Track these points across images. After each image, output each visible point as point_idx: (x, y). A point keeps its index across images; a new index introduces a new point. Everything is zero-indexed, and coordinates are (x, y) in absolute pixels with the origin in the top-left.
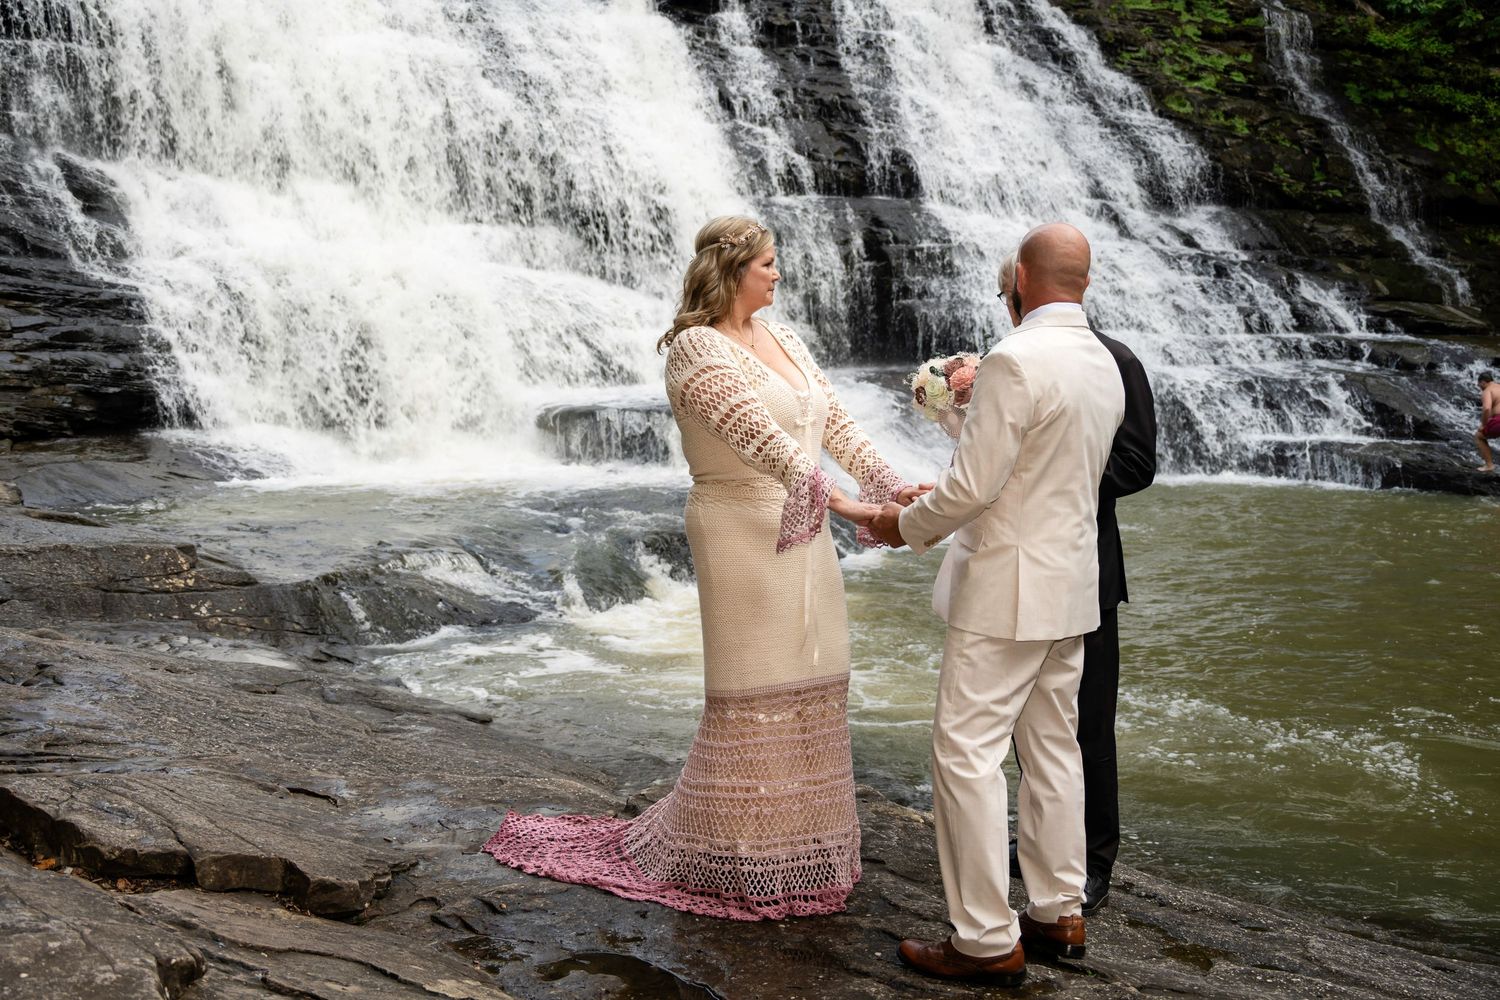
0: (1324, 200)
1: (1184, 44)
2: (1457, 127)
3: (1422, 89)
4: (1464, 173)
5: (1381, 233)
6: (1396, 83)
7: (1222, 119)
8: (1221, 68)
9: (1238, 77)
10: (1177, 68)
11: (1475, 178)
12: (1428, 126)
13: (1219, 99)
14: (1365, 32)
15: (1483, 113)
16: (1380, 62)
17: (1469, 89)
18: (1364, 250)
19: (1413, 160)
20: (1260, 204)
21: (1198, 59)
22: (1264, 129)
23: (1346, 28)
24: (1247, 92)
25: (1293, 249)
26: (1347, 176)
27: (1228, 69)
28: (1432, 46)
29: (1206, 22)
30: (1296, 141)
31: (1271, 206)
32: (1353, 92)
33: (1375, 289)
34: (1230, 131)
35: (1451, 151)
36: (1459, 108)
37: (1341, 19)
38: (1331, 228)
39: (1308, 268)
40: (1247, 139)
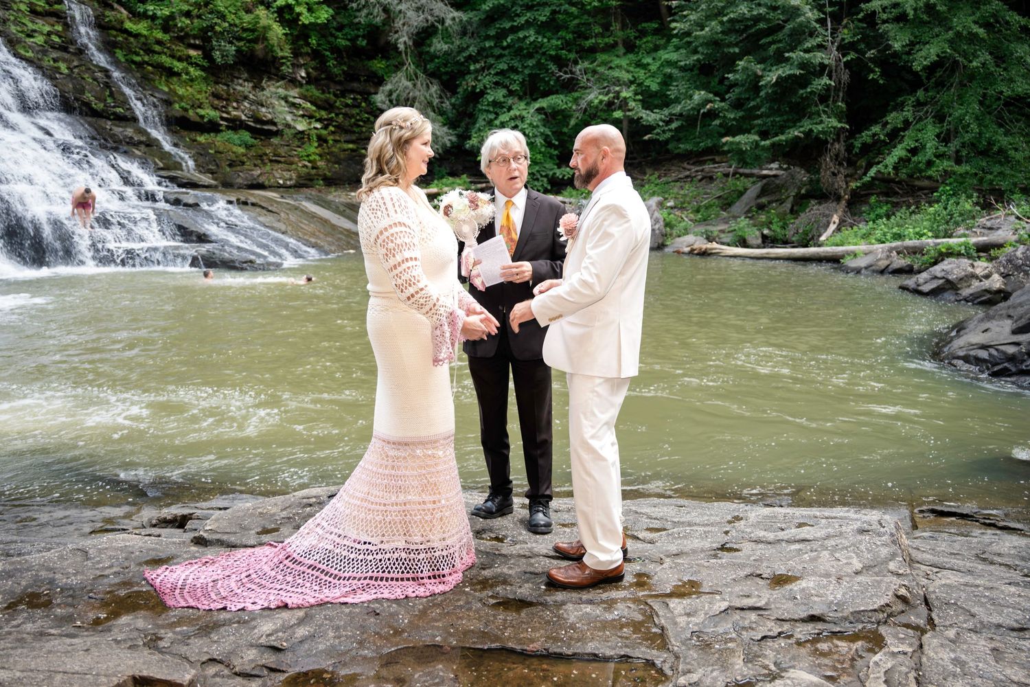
0: (114, 114)
1: (20, 15)
2: (175, 79)
3: (156, 56)
4: (183, 104)
5: (148, 134)
6: (142, 52)
7: (52, 62)
8: (45, 32)
9: (56, 39)
10: (19, 29)
11: (188, 107)
12: (161, 77)
13: (47, 51)
14: (122, 22)
15: (187, 73)
16: (132, 39)
17: (180, 59)
18: (141, 142)
19: (157, 95)
20: (81, 114)
21: (31, 26)
22: (76, 70)
23: (111, 18)
24: (63, 48)
25: (105, 140)
26: (125, 102)
27: (49, 34)
28: (159, 35)
29: (31, 3)
30: (95, 79)
31: (86, 115)
32: (120, 54)
33: (156, 164)
34: (57, 69)
35: (175, 93)
36: (176, 69)
37: (107, 13)
38: (121, 129)
39: (116, 149)
40: (68, 75)
